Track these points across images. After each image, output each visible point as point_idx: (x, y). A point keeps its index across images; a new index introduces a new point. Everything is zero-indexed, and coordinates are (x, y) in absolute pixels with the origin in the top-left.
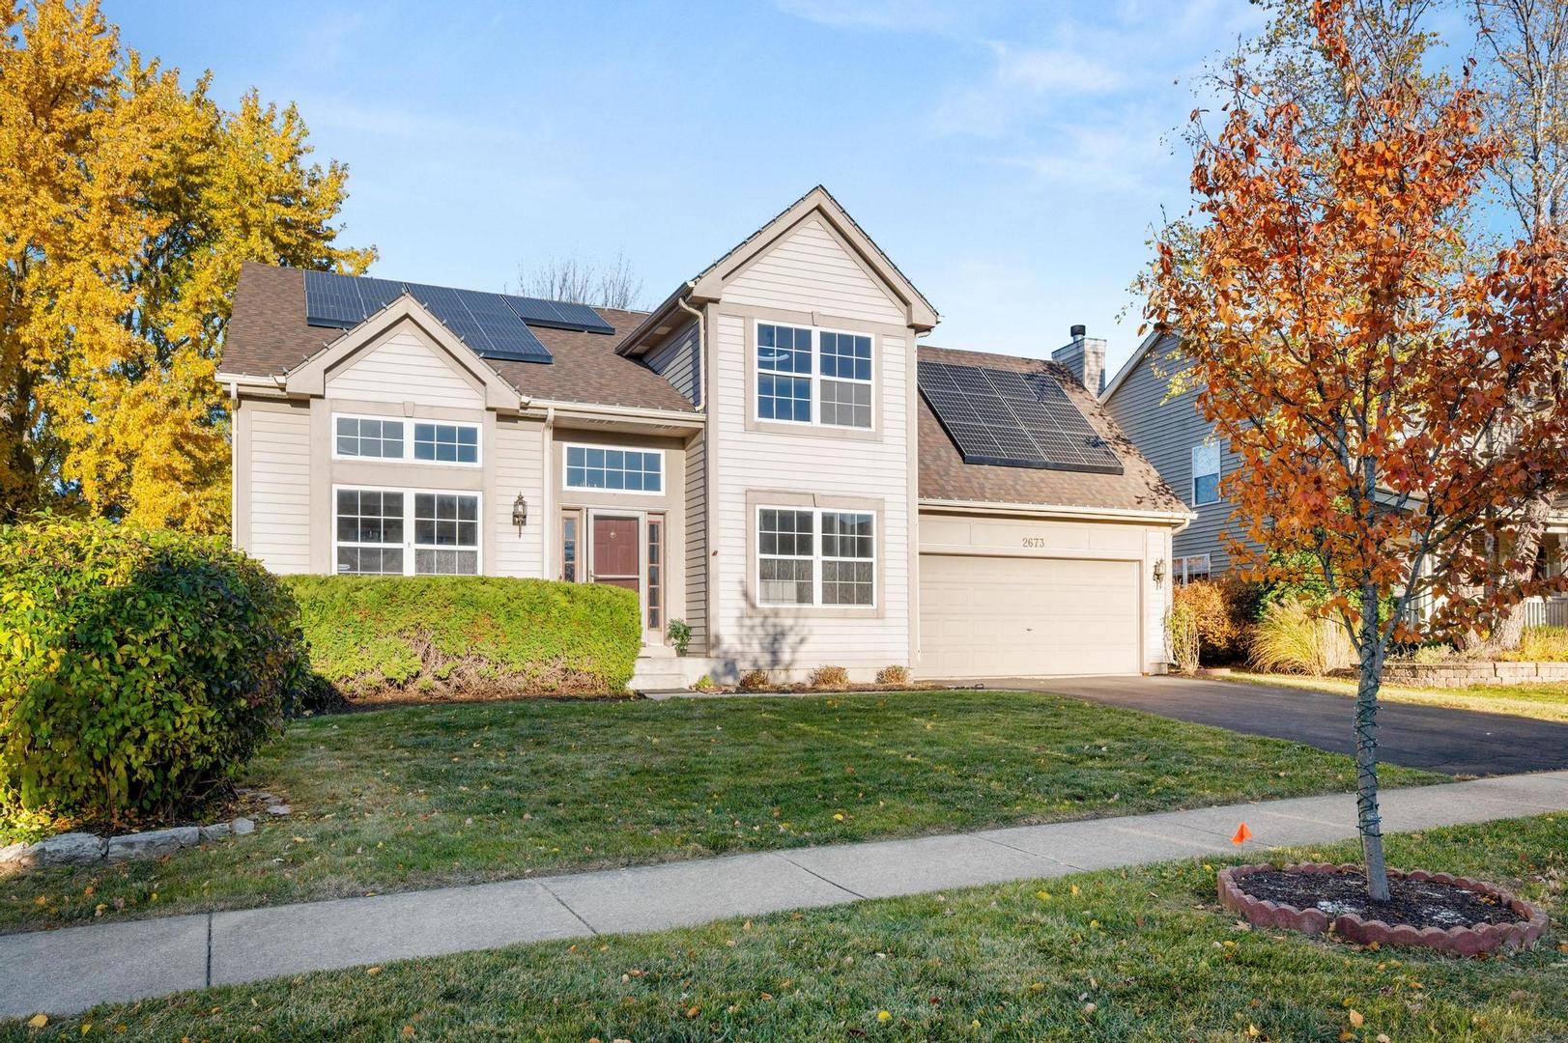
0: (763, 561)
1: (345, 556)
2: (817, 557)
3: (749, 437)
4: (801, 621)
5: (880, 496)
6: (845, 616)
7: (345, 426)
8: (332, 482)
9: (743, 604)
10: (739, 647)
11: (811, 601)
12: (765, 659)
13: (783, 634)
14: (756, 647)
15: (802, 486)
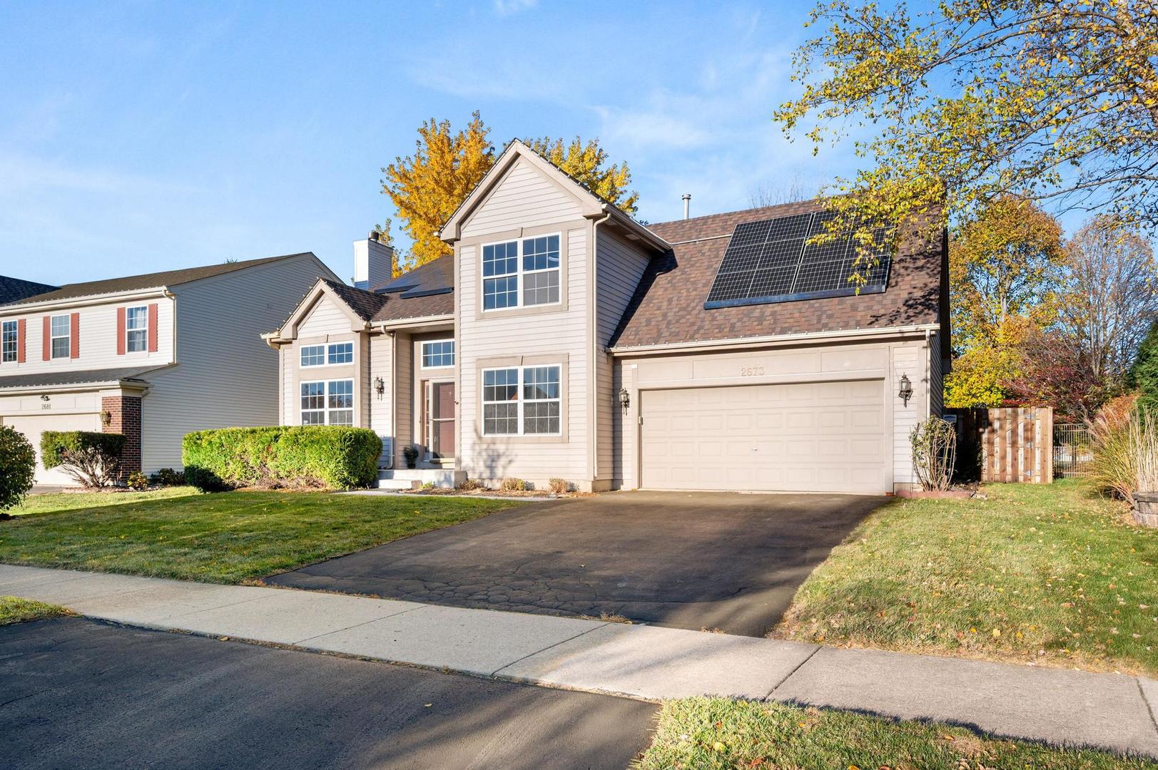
0: (486, 406)
1: (305, 416)
2: (520, 401)
3: (479, 324)
4: (511, 446)
5: (566, 352)
6: (539, 442)
7: (304, 351)
8: (300, 380)
9: (474, 435)
10: (471, 465)
11: (516, 432)
12: (486, 474)
13: (499, 456)
14: (481, 464)
15: (510, 352)
